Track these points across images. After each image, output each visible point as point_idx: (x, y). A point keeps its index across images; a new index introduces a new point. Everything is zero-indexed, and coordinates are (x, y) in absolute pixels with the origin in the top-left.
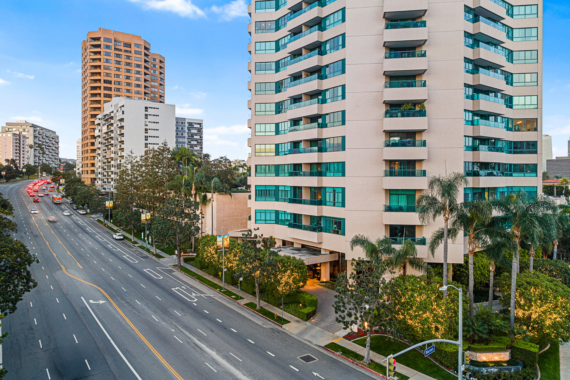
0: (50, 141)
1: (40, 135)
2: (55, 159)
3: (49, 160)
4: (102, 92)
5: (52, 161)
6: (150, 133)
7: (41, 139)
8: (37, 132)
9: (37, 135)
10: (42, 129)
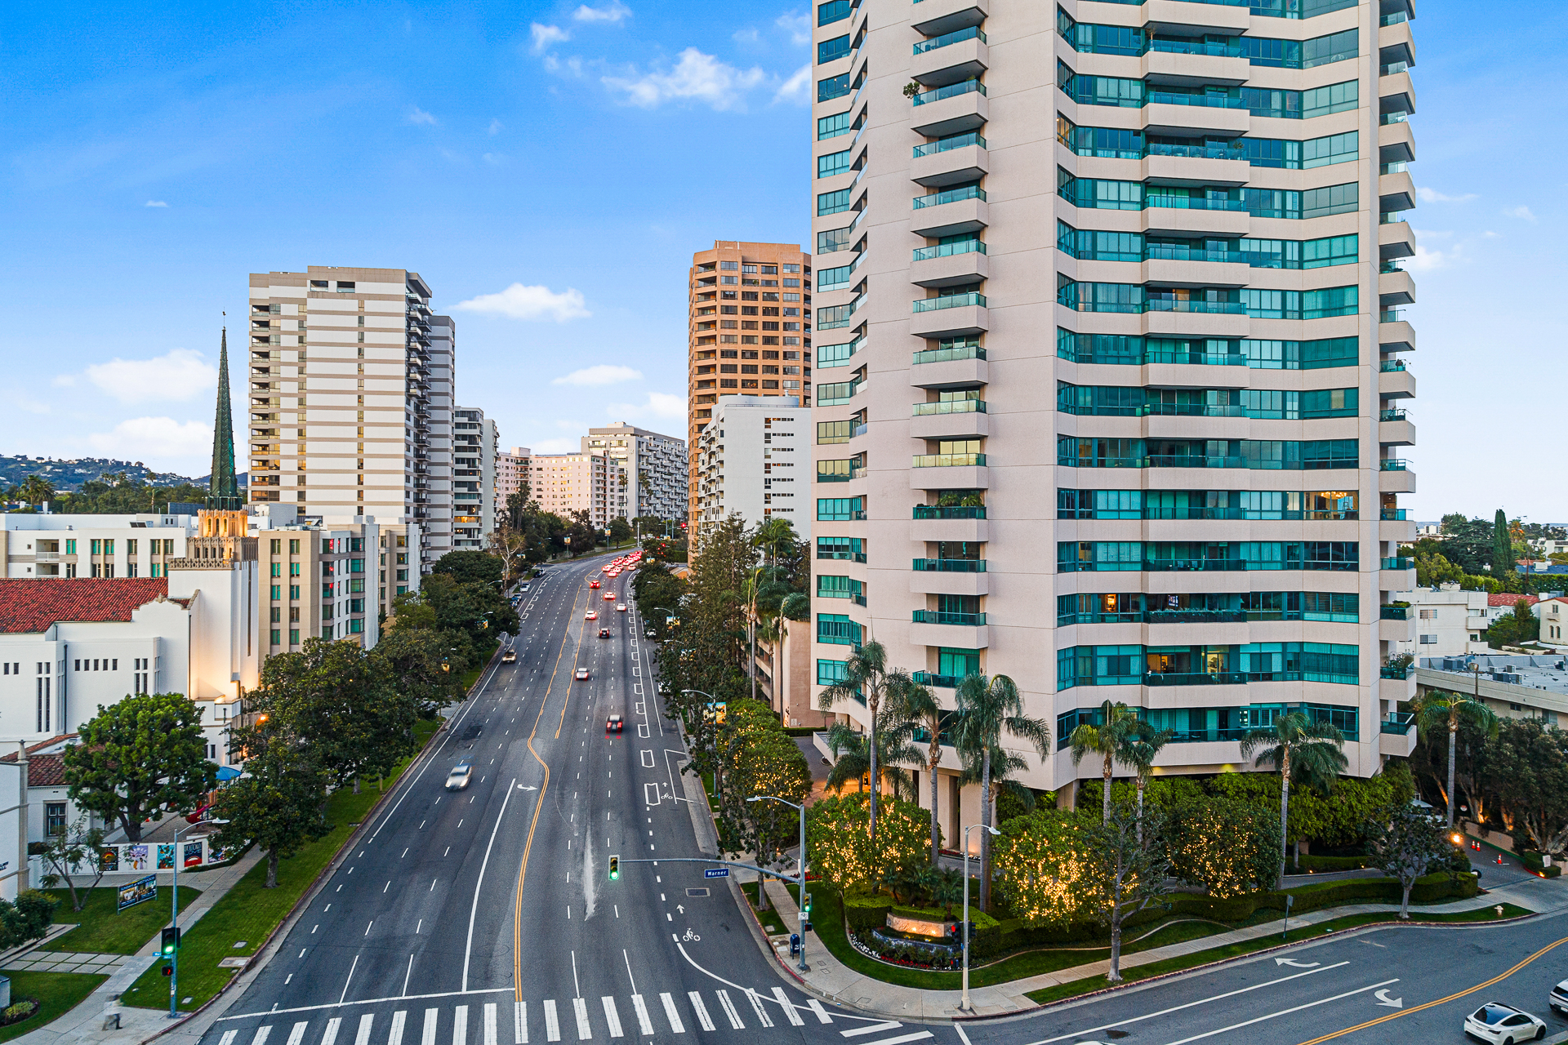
0: (672, 461)
1: (651, 451)
2: (683, 500)
3: (670, 503)
4: (718, 376)
5: (676, 505)
6: (776, 472)
7: (651, 459)
8: (644, 446)
9: (645, 452)
10: (656, 437)
